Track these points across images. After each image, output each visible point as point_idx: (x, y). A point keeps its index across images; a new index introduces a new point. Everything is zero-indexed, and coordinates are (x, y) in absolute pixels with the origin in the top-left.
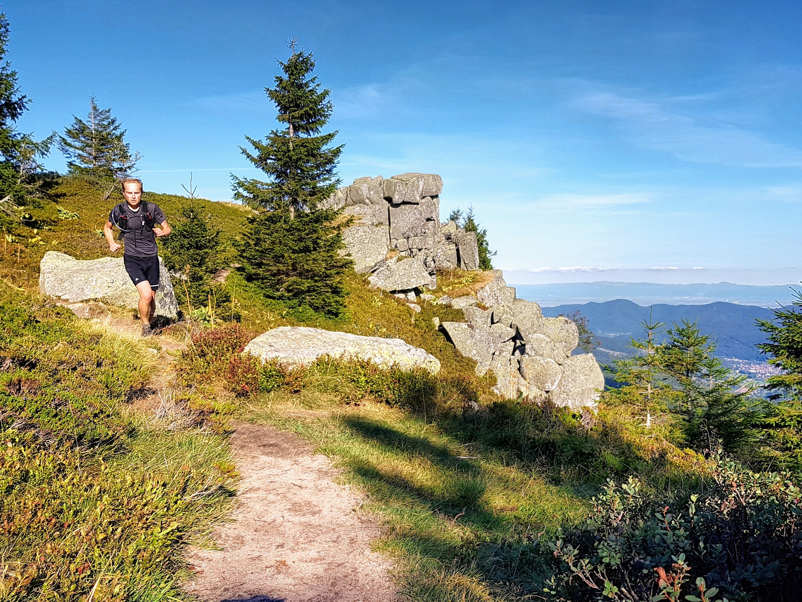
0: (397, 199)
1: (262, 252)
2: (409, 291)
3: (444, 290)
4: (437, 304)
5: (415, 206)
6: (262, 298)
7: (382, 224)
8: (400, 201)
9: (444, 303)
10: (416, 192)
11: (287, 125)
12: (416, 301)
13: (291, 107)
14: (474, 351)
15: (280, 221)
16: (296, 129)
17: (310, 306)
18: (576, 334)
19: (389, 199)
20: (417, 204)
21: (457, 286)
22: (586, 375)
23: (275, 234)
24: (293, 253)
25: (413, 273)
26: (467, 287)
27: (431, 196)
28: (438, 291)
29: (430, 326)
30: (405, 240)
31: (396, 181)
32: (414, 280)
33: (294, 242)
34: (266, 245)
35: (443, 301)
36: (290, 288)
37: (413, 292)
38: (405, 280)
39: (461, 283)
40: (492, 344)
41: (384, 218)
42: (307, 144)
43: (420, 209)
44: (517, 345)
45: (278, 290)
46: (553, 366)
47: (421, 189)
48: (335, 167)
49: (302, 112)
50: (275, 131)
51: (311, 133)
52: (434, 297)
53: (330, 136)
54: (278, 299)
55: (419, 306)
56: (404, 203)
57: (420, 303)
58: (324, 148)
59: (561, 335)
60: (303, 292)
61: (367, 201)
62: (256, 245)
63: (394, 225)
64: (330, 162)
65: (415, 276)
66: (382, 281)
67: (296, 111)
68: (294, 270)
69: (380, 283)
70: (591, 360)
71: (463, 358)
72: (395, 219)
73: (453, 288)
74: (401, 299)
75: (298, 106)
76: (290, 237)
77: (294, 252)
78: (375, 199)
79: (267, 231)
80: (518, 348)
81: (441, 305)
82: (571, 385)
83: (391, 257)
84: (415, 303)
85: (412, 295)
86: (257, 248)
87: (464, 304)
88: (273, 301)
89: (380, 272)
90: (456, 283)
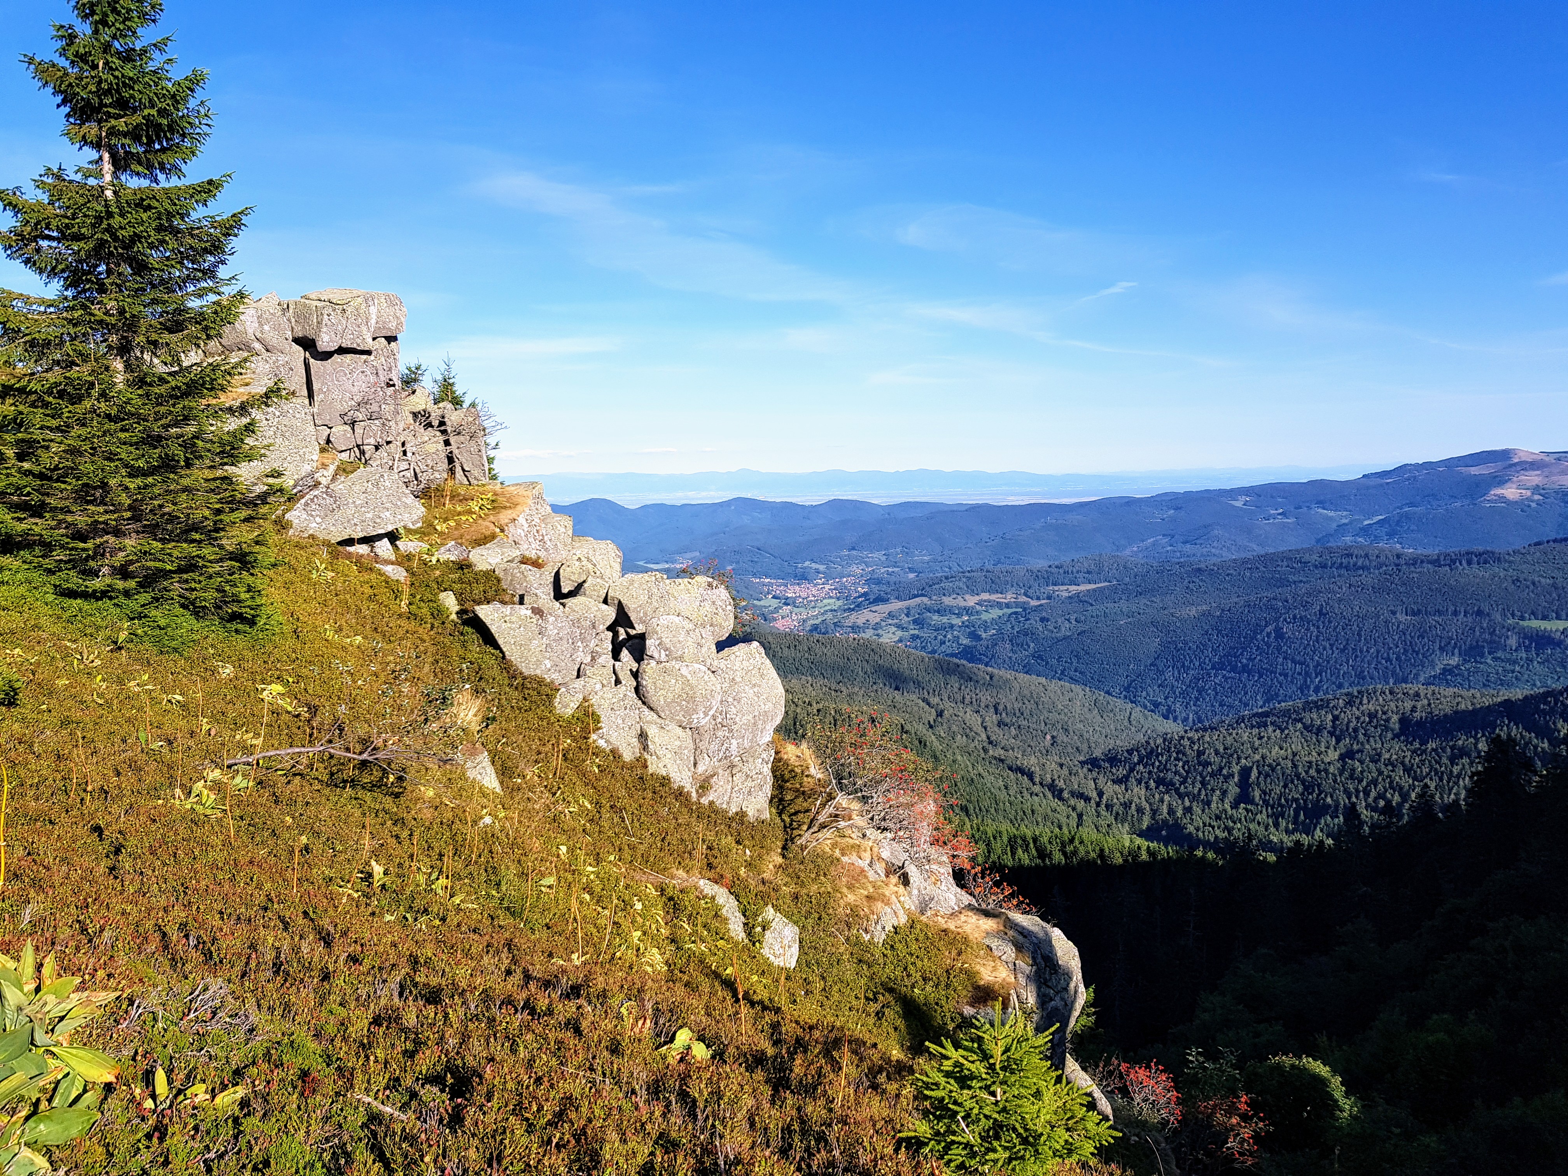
0: (325, 342)
1: (41, 476)
2: (379, 537)
3: (438, 527)
4: (438, 561)
5: (364, 357)
6: (50, 597)
7: (293, 393)
8: (333, 347)
9: (453, 558)
10: (364, 328)
11: (91, 154)
12: (393, 558)
13: (106, 106)
14: (547, 662)
15: (89, 395)
16: (120, 164)
17: (183, 606)
18: (729, 608)
19: (307, 343)
20: (368, 353)
21: (464, 518)
22: (754, 685)
23: (77, 431)
24: (130, 475)
25: (384, 499)
26: (484, 519)
27: (386, 338)
28: (426, 531)
29: (438, 613)
30: (348, 428)
31: (319, 304)
32: (387, 514)
33: (132, 449)
34: (49, 458)
35: (449, 553)
36: (131, 568)
37: (386, 539)
38: (370, 515)
39: (470, 512)
40: (579, 644)
41: (298, 381)
42: (155, 204)
43: (374, 363)
44: (621, 638)
45: (95, 574)
46: (706, 677)
47: (373, 322)
48: (223, 262)
49: (137, 119)
50: (56, 171)
51: (161, 177)
52: (425, 546)
53: (209, 188)
54: (98, 599)
55: (401, 569)
56: (342, 351)
57: (405, 560)
58: (198, 213)
59: (703, 612)
60: (166, 574)
61: (257, 346)
62: (21, 457)
63: (322, 396)
64: (217, 248)
65: (388, 505)
66: (318, 520)
67: (122, 117)
68: (135, 518)
69: (314, 525)
70: (757, 655)
71: (525, 678)
72: (323, 384)
73: (458, 524)
74: (362, 556)
75: (123, 105)
76: (122, 435)
77: (134, 473)
78: (275, 341)
79: (54, 423)
80: (623, 644)
81: (446, 563)
82: (734, 710)
83: (324, 466)
84: (392, 563)
85: (384, 547)
86: (26, 465)
87: (498, 560)
88: (86, 606)
89: (312, 500)
90: (459, 514)
